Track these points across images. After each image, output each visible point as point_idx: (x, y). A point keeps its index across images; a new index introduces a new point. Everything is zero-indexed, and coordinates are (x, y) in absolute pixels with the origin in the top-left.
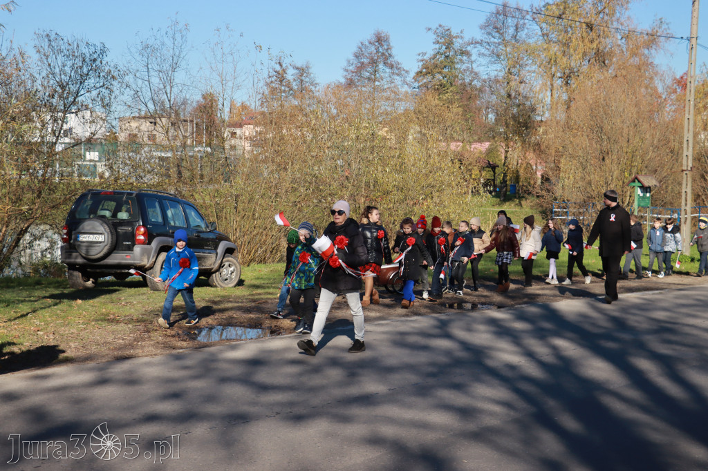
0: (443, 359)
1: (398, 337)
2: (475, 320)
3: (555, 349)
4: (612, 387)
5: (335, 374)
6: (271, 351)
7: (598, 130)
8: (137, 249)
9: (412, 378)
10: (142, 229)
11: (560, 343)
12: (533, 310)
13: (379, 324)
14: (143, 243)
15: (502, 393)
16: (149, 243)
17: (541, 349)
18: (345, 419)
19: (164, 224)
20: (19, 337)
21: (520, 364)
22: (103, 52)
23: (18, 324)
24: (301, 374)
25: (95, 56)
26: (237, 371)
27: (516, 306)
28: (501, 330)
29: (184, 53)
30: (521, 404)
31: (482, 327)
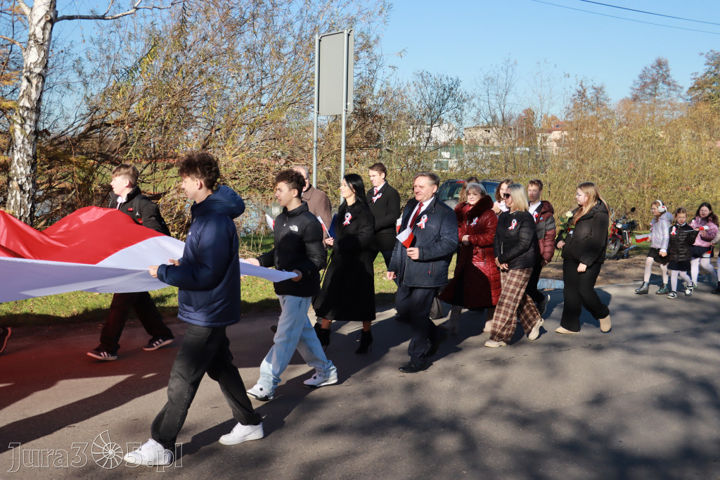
0: (712, 310)
5: (626, 317)
18: (635, 352)
22: (457, 83)
25: (453, 86)
29: (514, 82)
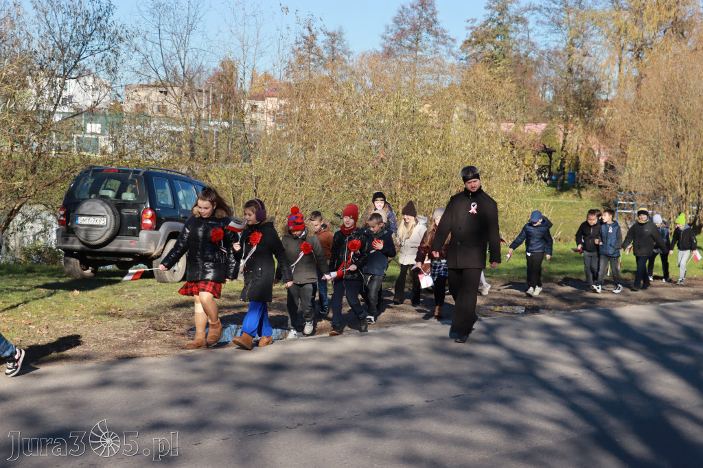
0: (490, 369)
1: (438, 343)
2: (527, 326)
3: (618, 360)
4: (683, 407)
5: (366, 382)
6: (294, 355)
7: (673, 112)
8: (144, 235)
9: (452, 389)
10: (150, 213)
11: (624, 354)
12: (592, 315)
13: (415, 327)
14: (151, 228)
15: (555, 408)
16: (157, 229)
17: (601, 361)
18: (376, 434)
19: (175, 208)
20: (8, 331)
21: (576, 376)
22: (109, 9)
23: (8, 316)
24: (326, 382)
25: (100, 14)
26: (255, 375)
27: (573, 311)
28: (556, 338)
29: (201, 13)
30: (579, 423)
31: (533, 334)
